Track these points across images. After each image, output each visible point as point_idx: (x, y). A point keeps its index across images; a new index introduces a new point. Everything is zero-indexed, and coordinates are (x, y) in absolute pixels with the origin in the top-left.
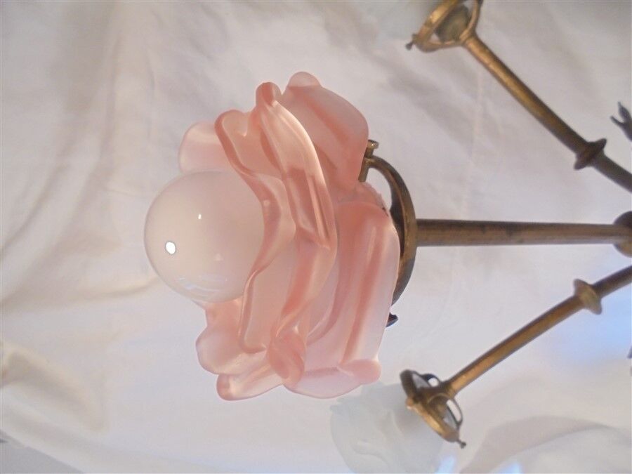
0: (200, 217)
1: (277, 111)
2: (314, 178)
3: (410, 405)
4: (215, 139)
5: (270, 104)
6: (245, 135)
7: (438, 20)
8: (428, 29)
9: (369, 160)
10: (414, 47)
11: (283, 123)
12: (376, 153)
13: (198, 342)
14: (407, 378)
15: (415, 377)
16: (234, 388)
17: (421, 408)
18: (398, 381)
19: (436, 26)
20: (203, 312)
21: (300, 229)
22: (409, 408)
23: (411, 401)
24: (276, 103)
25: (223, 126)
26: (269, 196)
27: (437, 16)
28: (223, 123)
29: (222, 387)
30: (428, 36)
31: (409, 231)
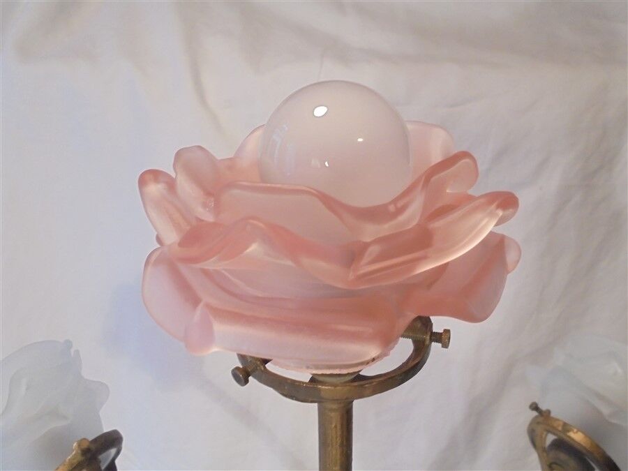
0: (360, 140)
1: (491, 215)
2: (424, 258)
3: (79, 445)
4: (436, 158)
5: (498, 207)
6: (447, 191)
7: (573, 439)
8: (560, 428)
9: (428, 338)
10: (535, 414)
11: (482, 220)
12: (435, 347)
13: (200, 148)
14: (112, 440)
15: (113, 451)
16: (155, 189)
17: (75, 461)
18: (106, 429)
19: (565, 437)
20: (231, 155)
21: (366, 246)
22: (75, 444)
23: (85, 445)
24: (500, 213)
25: (463, 161)
26: (400, 211)
27: (577, 437)
28: (467, 160)
29: (155, 175)
30: (551, 430)
31: (356, 386)
